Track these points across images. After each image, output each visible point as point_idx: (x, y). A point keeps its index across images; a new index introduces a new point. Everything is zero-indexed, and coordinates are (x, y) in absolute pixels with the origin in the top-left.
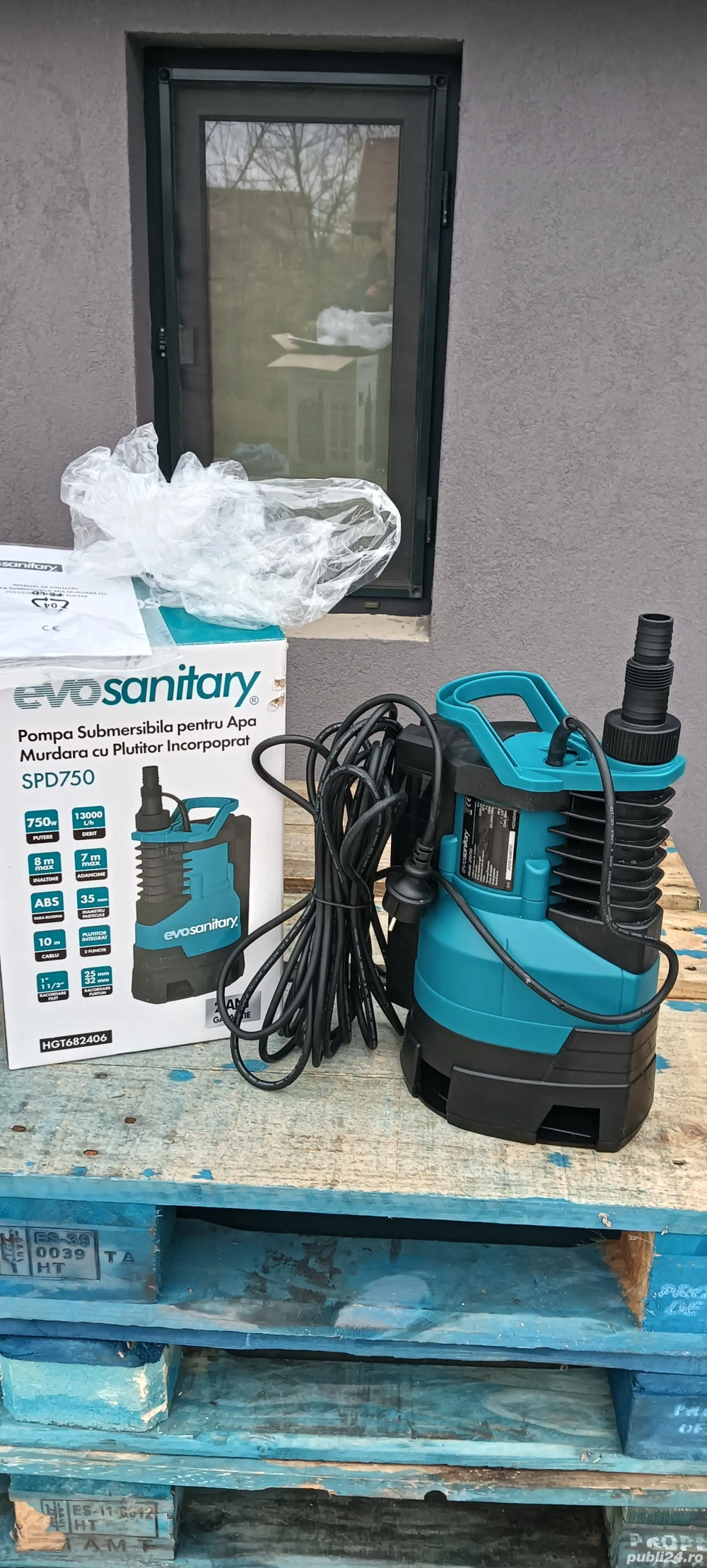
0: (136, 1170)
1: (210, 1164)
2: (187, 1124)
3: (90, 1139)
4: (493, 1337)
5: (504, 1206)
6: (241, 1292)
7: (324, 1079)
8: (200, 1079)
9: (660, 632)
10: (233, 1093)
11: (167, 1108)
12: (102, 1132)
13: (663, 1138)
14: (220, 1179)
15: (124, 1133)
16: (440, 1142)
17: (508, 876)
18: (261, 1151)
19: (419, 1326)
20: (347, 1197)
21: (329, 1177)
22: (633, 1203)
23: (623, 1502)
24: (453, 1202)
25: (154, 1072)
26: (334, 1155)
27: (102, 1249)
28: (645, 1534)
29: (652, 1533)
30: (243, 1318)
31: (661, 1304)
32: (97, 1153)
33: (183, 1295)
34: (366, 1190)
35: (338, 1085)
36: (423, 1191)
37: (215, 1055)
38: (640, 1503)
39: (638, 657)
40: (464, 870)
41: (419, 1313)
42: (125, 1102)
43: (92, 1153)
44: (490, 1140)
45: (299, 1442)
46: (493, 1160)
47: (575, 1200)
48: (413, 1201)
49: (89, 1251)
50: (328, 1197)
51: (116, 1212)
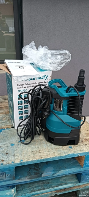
0: (11, 162)
1: (22, 159)
2: (16, 153)
3: (2, 158)
4: (64, 173)
5: (65, 156)
6: (27, 175)
7: (34, 141)
8: (16, 144)
9: (83, 72)
10: (21, 146)
11: (12, 151)
12: (3, 157)
13: (82, 141)
14: (24, 161)
15: (7, 156)
16: (53, 148)
17: (61, 109)
18: (29, 155)
19: (54, 174)
20: (43, 160)
21: (40, 157)
22: (82, 152)
23: (80, 189)
24: (59, 157)
25: (8, 145)
26: (40, 153)
27: (6, 175)
28: (82, 192)
29: (83, 192)
30: (28, 179)
31: (86, 164)
32: (3, 160)
33: (19, 178)
34: (46, 158)
35: (36, 142)
36: (54, 156)
37: (16, 140)
38: (82, 189)
39: (80, 76)
40: (54, 109)
41: (53, 172)
42: (5, 151)
43: (3, 161)
44: (60, 146)
45: (36, 192)
46: (62, 149)
47: (75, 153)
48: (53, 158)
49: (4, 175)
50: (41, 160)
51: (8, 169)
